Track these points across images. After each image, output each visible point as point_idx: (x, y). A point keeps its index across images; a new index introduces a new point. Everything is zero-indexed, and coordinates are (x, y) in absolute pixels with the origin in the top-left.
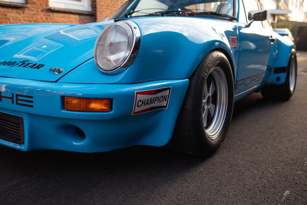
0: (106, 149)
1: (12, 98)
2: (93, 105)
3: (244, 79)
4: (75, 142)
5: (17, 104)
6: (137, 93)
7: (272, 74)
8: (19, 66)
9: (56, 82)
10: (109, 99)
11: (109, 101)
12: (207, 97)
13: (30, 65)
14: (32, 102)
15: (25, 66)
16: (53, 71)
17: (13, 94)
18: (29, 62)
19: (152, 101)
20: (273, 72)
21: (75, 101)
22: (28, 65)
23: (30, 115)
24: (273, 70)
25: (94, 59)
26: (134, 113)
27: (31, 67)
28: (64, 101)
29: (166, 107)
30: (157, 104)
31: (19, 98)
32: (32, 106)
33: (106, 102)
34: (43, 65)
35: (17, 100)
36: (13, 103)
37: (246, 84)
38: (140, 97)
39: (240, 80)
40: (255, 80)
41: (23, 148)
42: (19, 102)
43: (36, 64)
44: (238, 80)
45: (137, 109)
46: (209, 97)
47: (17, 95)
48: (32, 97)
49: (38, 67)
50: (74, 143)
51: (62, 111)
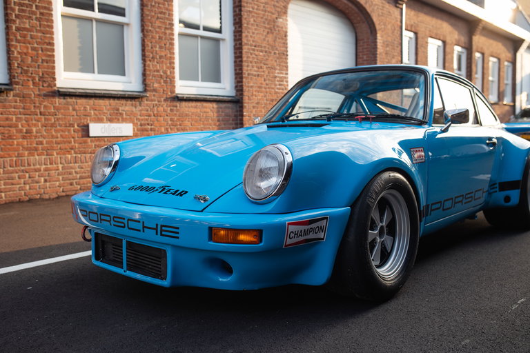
0: (256, 287)
1: (156, 229)
2: (242, 237)
3: (440, 202)
4: (221, 278)
5: (162, 235)
6: (289, 224)
7: (496, 192)
8: (160, 192)
9: (202, 211)
10: (258, 230)
11: (258, 232)
12: (379, 227)
13: (172, 191)
14: (178, 233)
15: (165, 193)
16: (197, 198)
17: (157, 225)
18: (170, 188)
19: (306, 232)
20: (497, 189)
21: (222, 232)
22: (169, 191)
23: (174, 247)
24: (497, 185)
25: (242, 185)
26: (286, 246)
27: (173, 194)
28: (212, 232)
29: (323, 239)
30: (311, 236)
31: (164, 228)
32: (178, 238)
33: (255, 233)
34: (186, 192)
35: (162, 230)
36: (157, 234)
37: (445, 208)
38: (292, 228)
39: (432, 204)
40: (461, 201)
41: (166, 283)
42: (164, 233)
43: (178, 191)
44: (430, 203)
45: (289, 242)
46: (382, 227)
47: (162, 226)
48: (178, 228)
49: (181, 194)
50: (220, 280)
51: (210, 243)
